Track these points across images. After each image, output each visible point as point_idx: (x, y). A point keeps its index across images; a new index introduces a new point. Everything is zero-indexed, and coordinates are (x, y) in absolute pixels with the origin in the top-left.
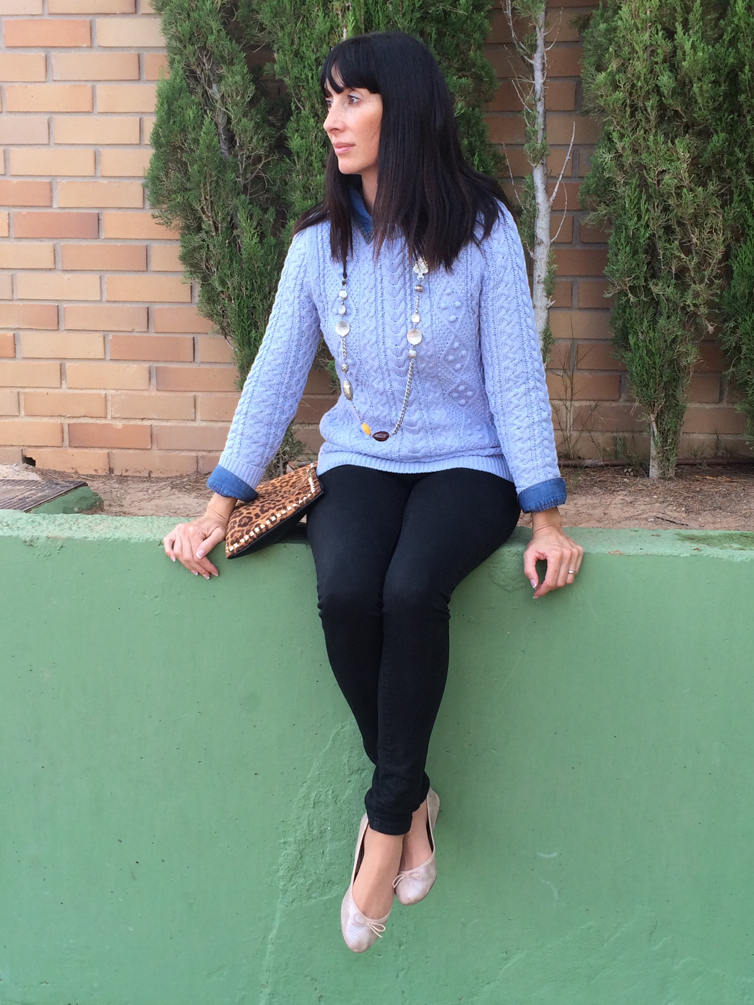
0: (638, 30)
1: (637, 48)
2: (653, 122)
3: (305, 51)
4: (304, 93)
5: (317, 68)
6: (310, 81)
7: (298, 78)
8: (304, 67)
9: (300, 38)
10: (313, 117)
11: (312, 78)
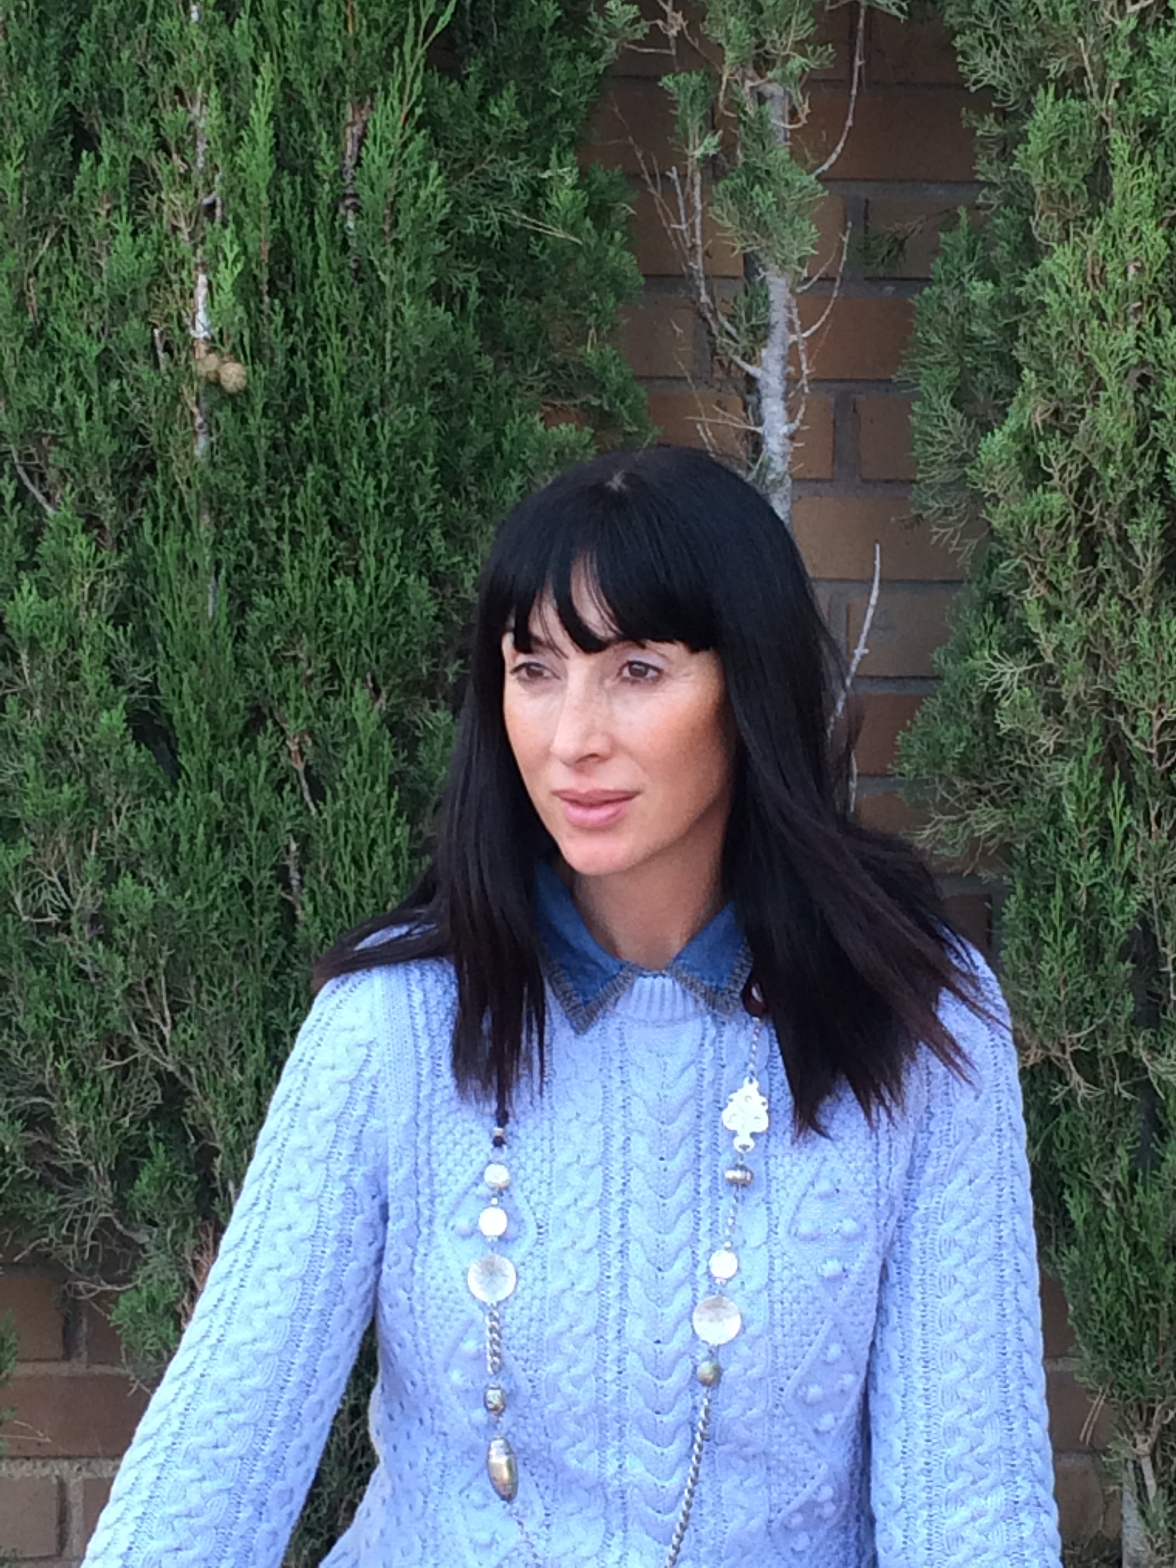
0: (1102, 317)
1: (1102, 369)
2: (1146, 584)
3: (65, 331)
4: (57, 458)
5: (103, 383)
6: (82, 423)
7: (41, 413)
8: (60, 378)
9: (47, 291)
10: (85, 530)
11: (89, 415)
